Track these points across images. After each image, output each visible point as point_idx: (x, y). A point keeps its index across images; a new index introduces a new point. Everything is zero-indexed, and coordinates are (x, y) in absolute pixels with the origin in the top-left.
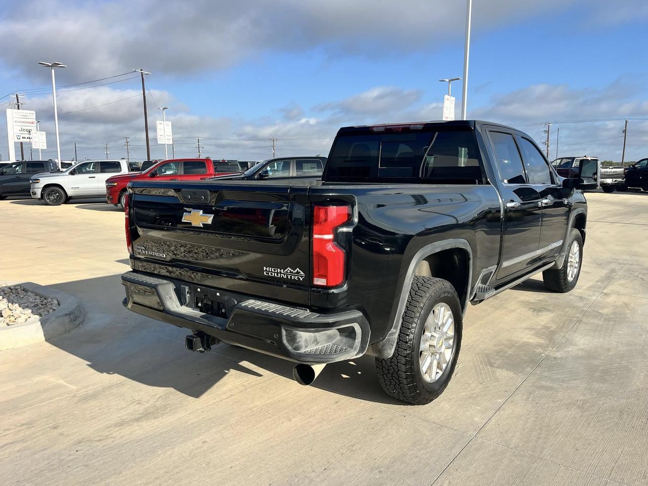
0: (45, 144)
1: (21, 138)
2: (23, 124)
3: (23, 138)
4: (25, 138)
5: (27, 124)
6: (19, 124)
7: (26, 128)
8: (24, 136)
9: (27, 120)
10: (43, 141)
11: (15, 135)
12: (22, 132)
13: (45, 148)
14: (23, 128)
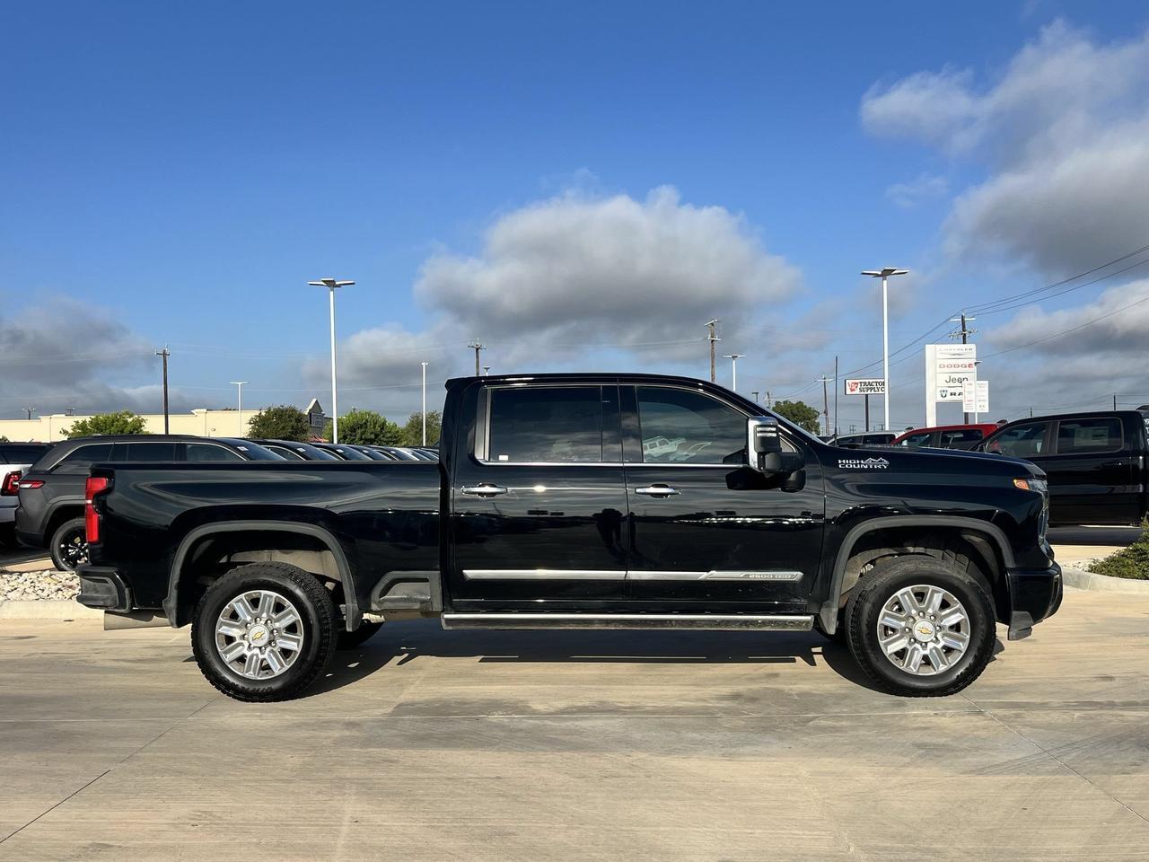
0: (987, 404)
1: (948, 394)
2: (953, 370)
3: (951, 394)
4: (955, 394)
5: (960, 369)
6: (946, 370)
7: (957, 376)
8: (953, 390)
9: (960, 362)
10: (982, 398)
11: (939, 389)
12: (951, 384)
13: (986, 410)
14: (953, 376)
